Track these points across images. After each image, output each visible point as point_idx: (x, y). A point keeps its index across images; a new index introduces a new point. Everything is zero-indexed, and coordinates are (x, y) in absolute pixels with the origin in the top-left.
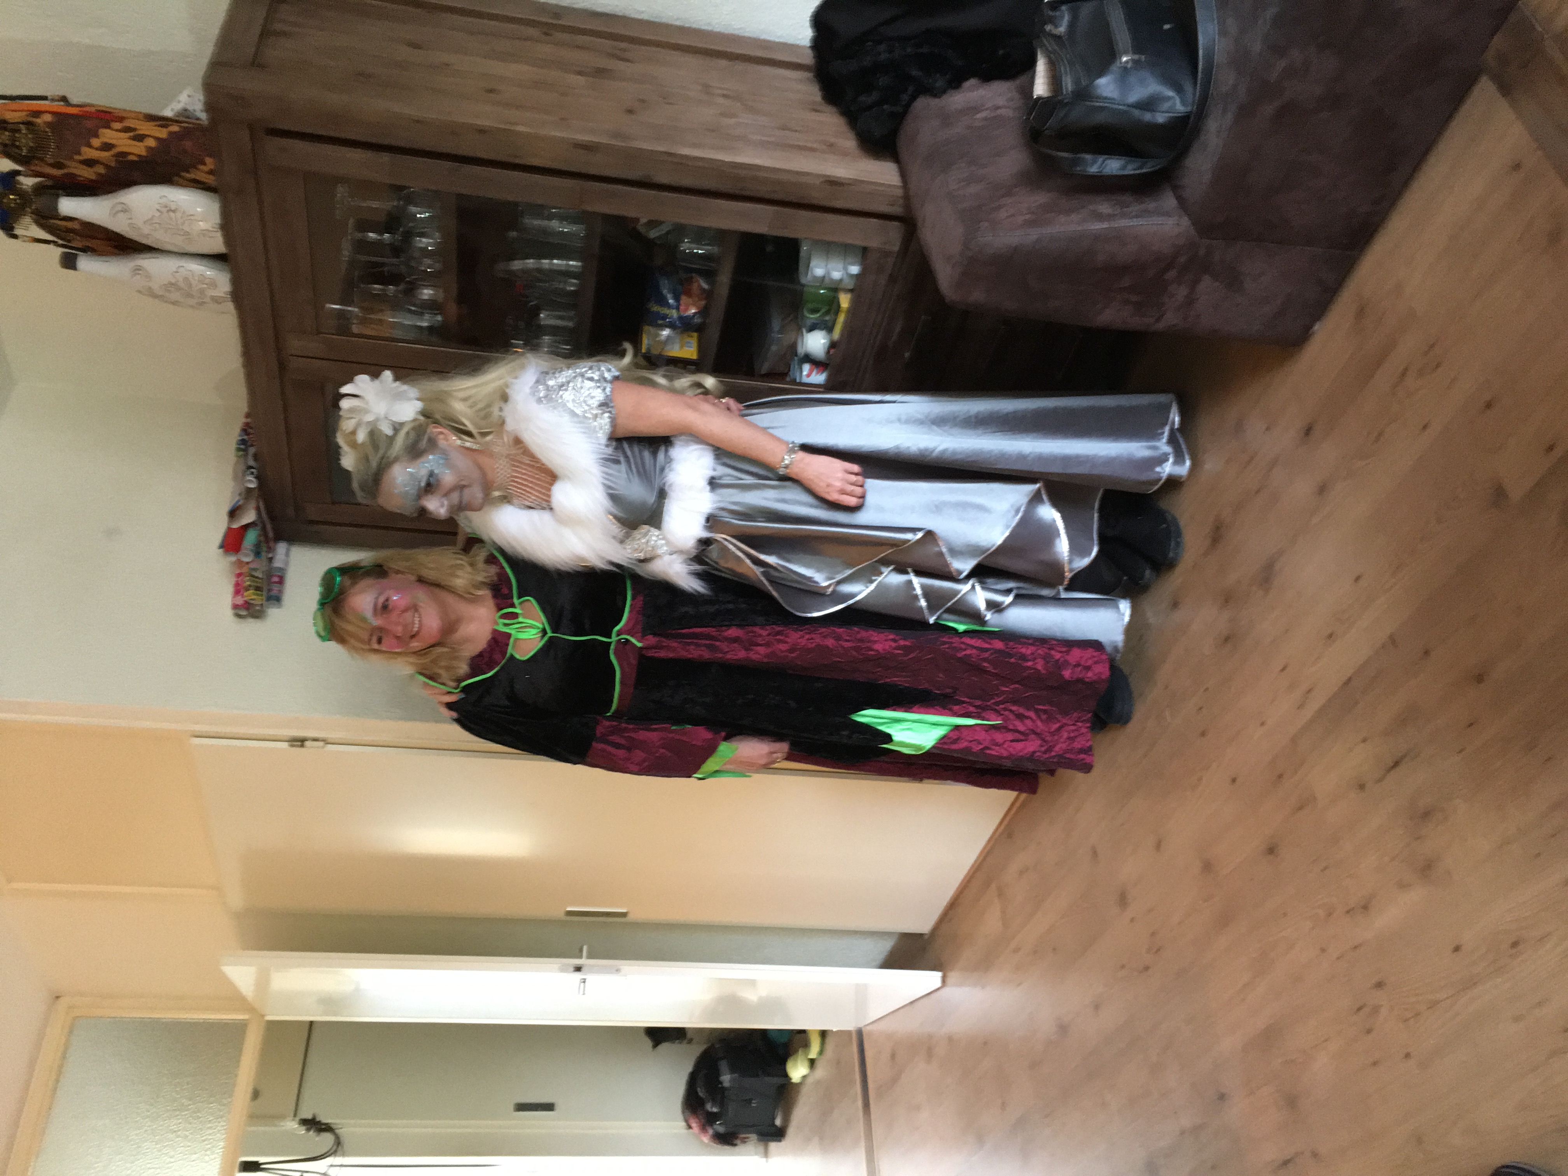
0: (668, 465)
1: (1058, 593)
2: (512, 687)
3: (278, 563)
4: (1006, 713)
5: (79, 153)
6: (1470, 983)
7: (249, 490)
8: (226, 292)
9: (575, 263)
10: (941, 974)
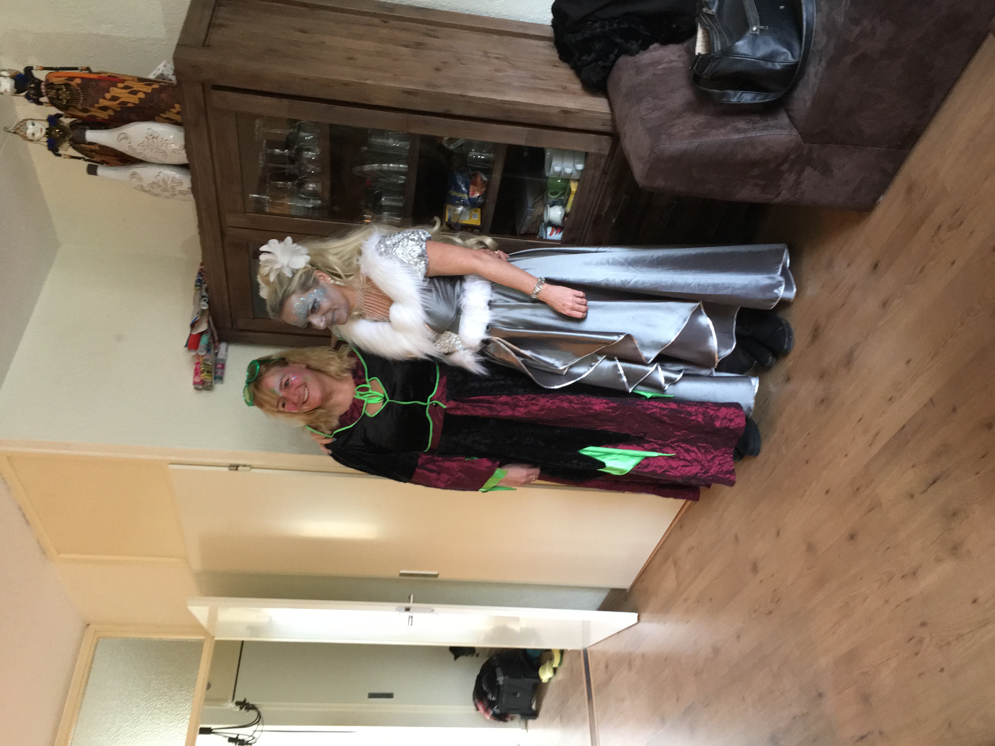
0: (462, 293)
1: (712, 373)
2: (365, 434)
3: (221, 356)
4: (679, 448)
5: (98, 103)
6: (983, 624)
7: (203, 311)
8: (188, 188)
9: (404, 166)
10: (636, 615)
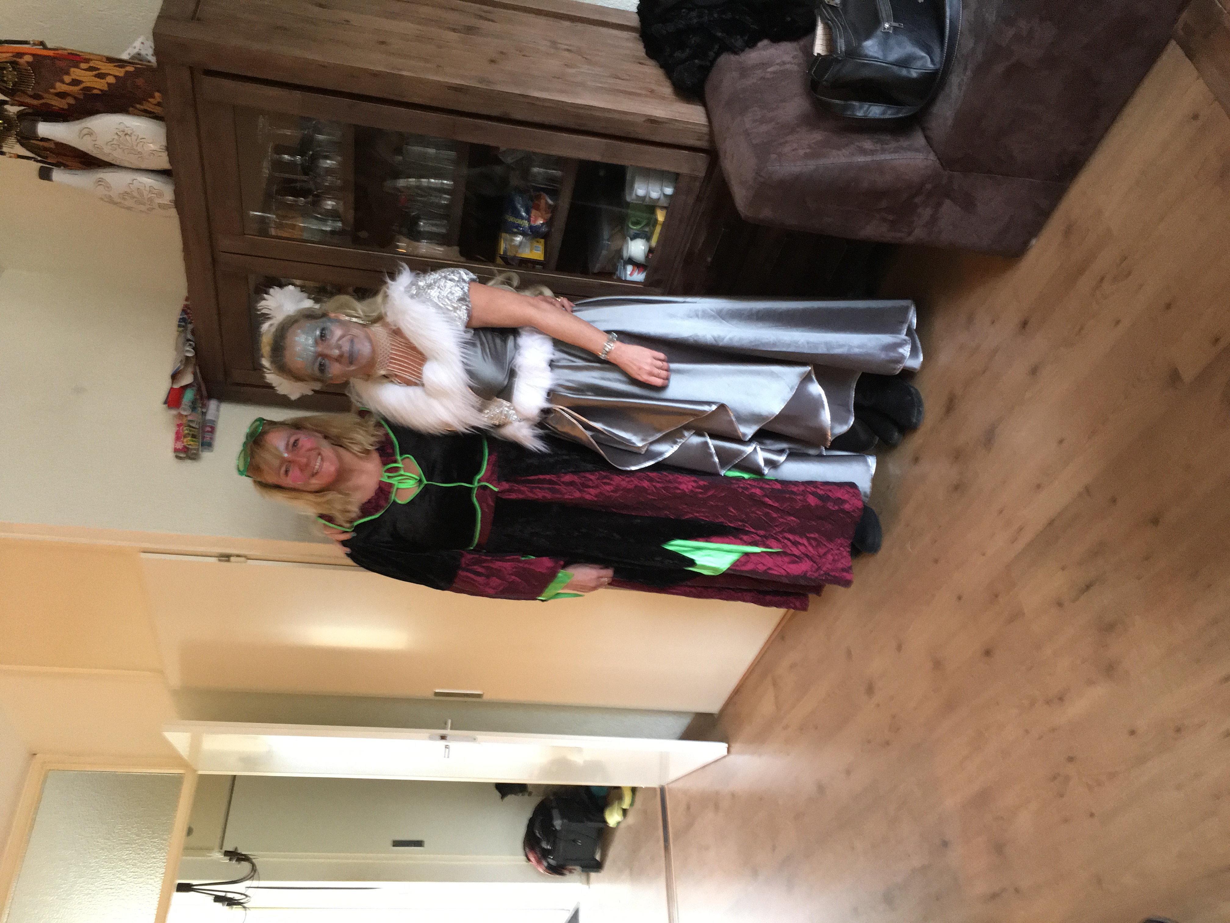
0: (517, 351)
1: (822, 451)
2: (394, 526)
3: (209, 417)
4: (786, 540)
5: (53, 87)
6: (1144, 759)
7: (187, 357)
8: (170, 201)
9: (448, 182)
10: (726, 745)
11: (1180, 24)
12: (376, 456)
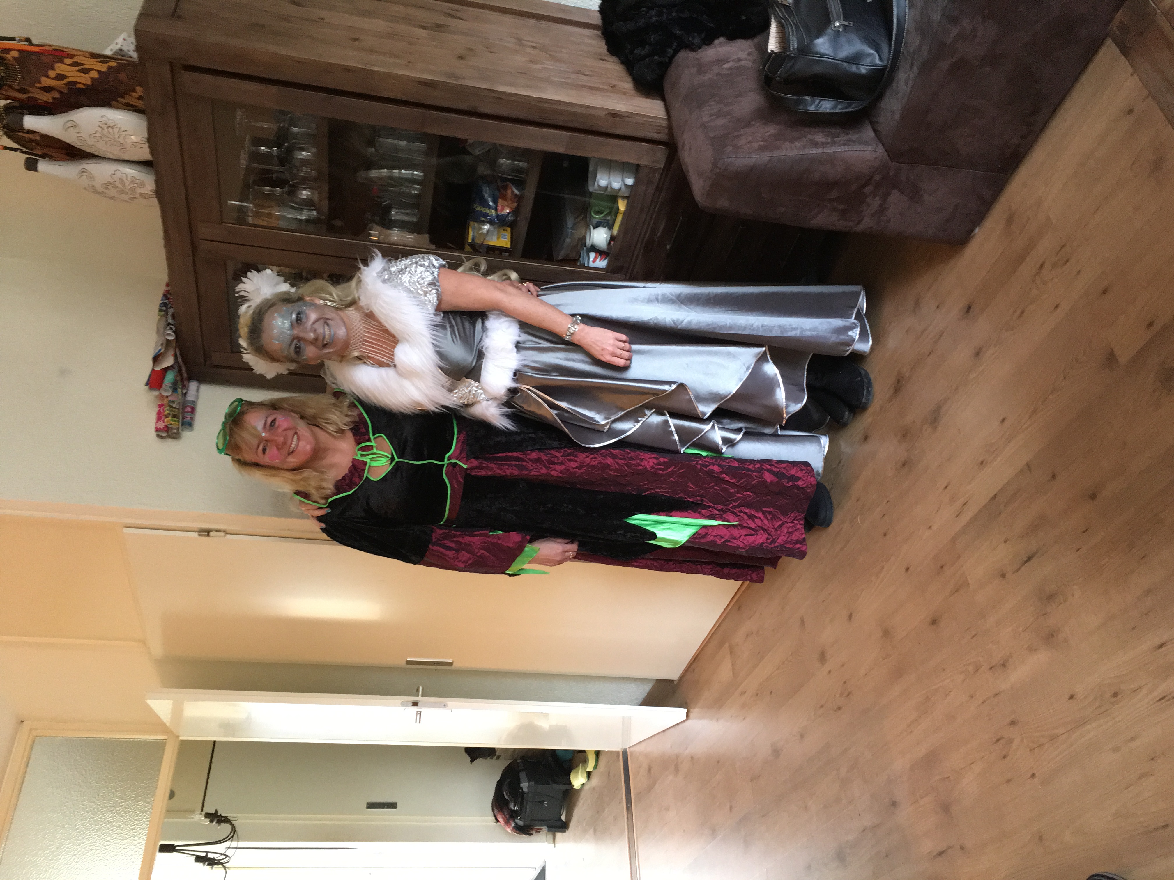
0: (484, 333)
1: (777, 431)
2: (366, 502)
3: (190, 397)
4: (742, 514)
5: (39, 82)
6: (1082, 722)
7: (168, 341)
8: (151, 191)
9: (418, 173)
10: (685, 710)
11: (1115, 23)
12: (350, 435)
